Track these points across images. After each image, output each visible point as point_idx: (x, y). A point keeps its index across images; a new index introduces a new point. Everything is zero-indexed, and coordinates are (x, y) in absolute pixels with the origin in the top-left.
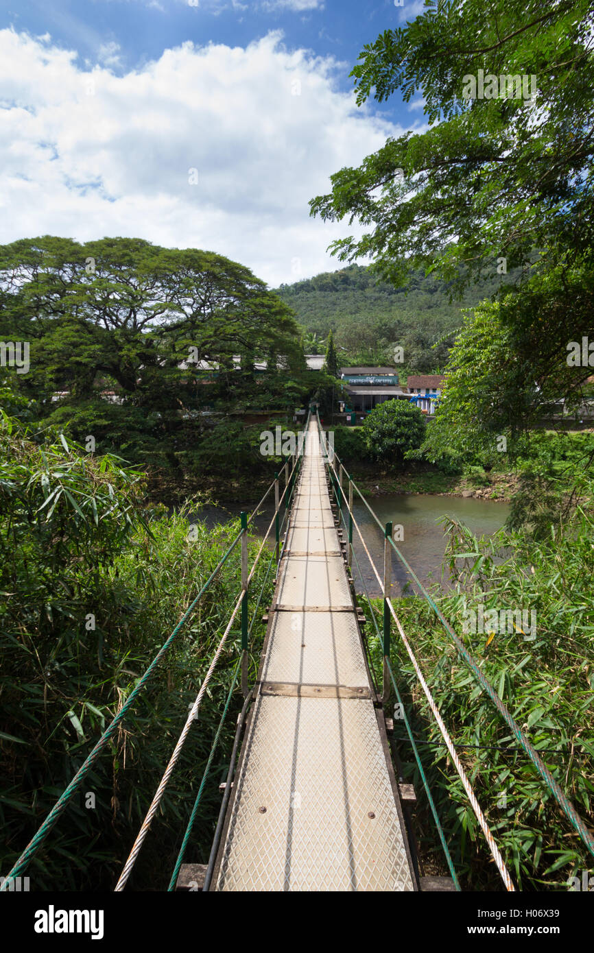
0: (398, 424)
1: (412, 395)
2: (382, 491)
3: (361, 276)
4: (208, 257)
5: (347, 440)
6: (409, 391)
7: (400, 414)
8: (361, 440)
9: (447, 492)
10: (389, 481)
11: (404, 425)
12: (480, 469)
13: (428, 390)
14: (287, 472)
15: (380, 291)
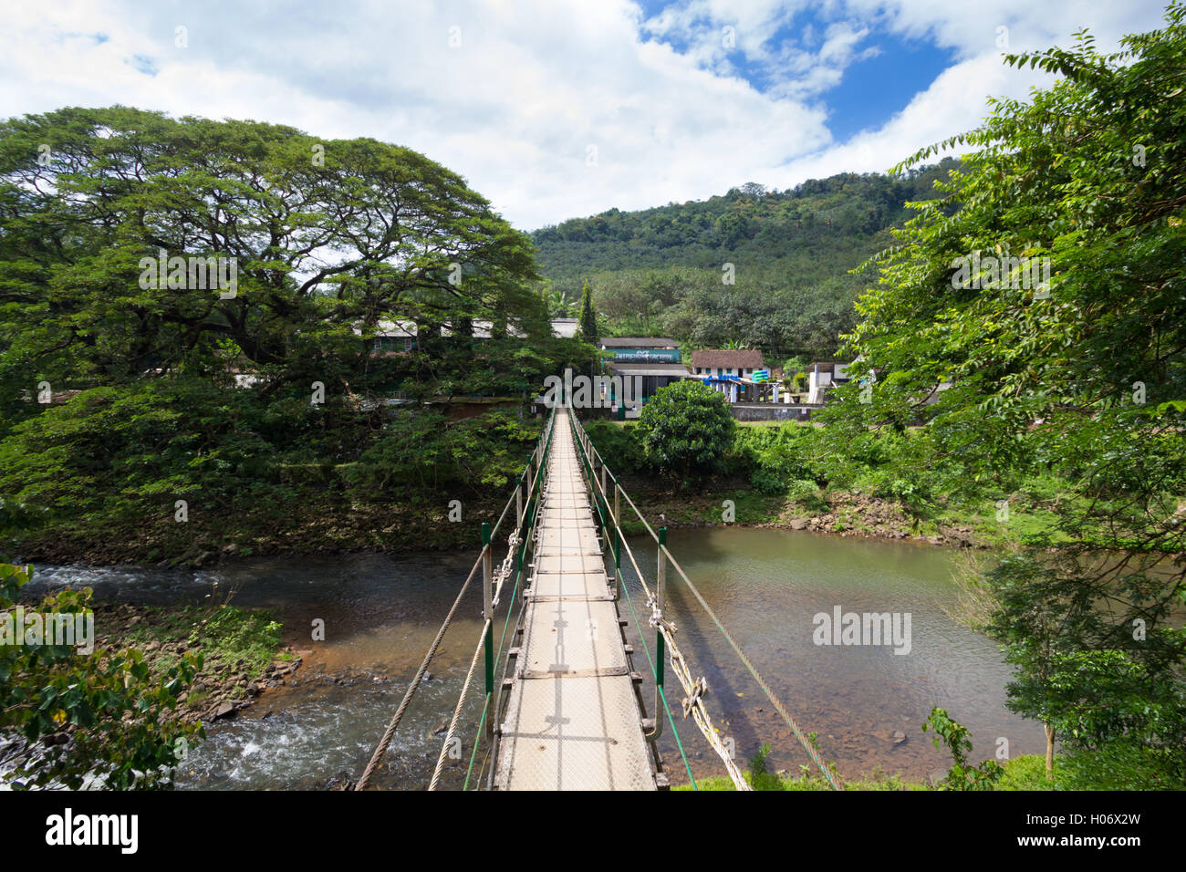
0: (691, 418)
1: (700, 376)
2: (670, 523)
3: (623, 224)
4: (394, 152)
5: (613, 442)
6: (694, 371)
7: (694, 402)
8: (636, 442)
9: (768, 521)
10: (680, 506)
11: (701, 418)
12: (810, 484)
13: (720, 370)
14: (519, 502)
15: (649, 244)
